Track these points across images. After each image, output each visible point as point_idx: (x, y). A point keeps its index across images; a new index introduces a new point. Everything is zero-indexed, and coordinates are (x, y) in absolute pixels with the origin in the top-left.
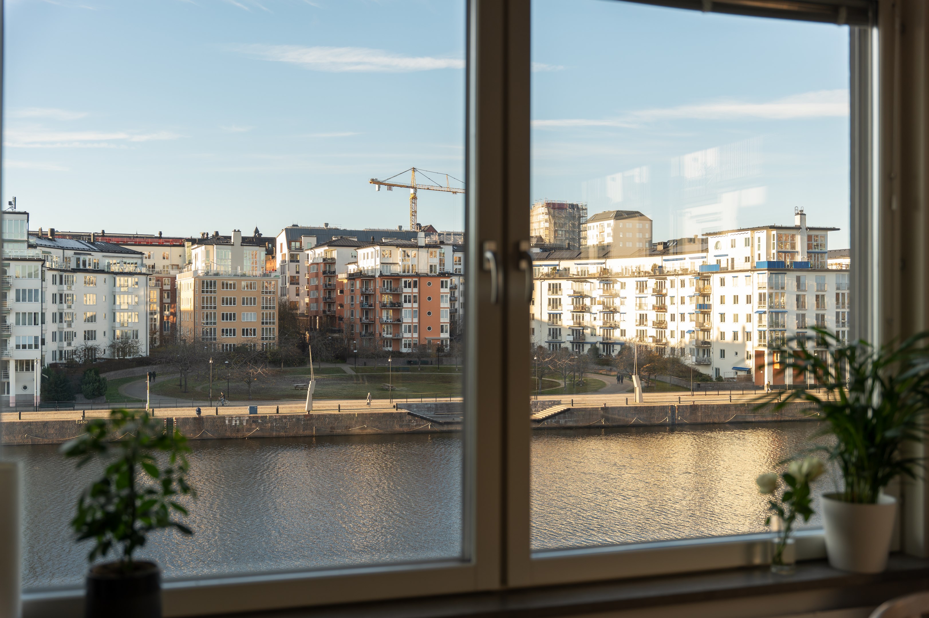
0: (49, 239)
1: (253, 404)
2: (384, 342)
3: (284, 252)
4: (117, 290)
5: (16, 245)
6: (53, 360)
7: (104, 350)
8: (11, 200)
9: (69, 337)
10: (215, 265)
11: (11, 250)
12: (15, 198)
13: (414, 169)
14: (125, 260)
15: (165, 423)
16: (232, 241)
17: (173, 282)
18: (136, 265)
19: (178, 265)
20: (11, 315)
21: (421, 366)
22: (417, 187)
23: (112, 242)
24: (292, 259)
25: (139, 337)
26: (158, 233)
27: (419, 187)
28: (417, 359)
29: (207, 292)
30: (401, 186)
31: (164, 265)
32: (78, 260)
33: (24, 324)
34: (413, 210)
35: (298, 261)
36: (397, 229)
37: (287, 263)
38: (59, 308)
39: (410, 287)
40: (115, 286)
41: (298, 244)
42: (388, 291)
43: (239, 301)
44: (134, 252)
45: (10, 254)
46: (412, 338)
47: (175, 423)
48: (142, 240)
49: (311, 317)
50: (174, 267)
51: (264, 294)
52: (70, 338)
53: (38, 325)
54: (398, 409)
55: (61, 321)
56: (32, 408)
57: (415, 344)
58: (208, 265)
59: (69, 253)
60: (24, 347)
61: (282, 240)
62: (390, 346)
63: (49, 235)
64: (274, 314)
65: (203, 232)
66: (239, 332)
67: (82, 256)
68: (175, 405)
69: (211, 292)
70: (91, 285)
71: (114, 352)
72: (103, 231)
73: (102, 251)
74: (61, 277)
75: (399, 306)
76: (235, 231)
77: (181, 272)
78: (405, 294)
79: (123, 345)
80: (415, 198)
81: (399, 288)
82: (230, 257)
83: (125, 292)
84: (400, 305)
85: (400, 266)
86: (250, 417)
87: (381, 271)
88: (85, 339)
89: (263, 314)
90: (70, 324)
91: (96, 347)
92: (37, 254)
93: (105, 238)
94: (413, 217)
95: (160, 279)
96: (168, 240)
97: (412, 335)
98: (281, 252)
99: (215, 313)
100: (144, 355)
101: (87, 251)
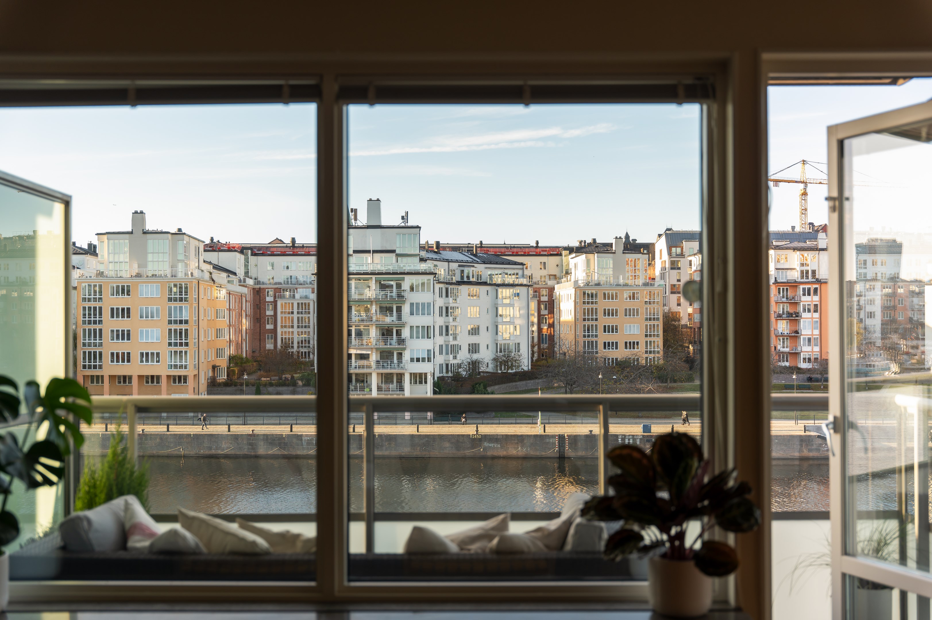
0: (435, 252)
1: (647, 422)
2: (779, 356)
3: (663, 259)
4: (499, 302)
5: (409, 259)
6: (440, 373)
7: (488, 363)
8: (404, 214)
9: (454, 350)
10: (596, 274)
11: (405, 264)
12: (407, 212)
13: (804, 162)
14: (506, 271)
15: (557, 440)
16: (614, 249)
17: (550, 293)
18: (517, 276)
19: (555, 275)
20: (406, 328)
21: (824, 383)
22: (808, 182)
23: (490, 253)
24: (673, 267)
25: (521, 351)
26: (535, 242)
27: (810, 182)
28: (819, 376)
29: (588, 303)
30: (789, 182)
31: (541, 275)
32: (462, 272)
33: (418, 337)
34: (803, 208)
35: (679, 269)
36: (790, 229)
37: (667, 270)
38: (446, 321)
39: (809, 294)
40: (497, 298)
41: (679, 250)
42: (784, 300)
43: (621, 312)
44: (515, 263)
45: (404, 268)
46: (812, 352)
47: (567, 440)
48: (519, 250)
49: (695, 329)
50: (551, 277)
51: (647, 304)
52: (456, 351)
53: (430, 338)
54: (806, 432)
55: (447, 334)
56: (425, 421)
57: (815, 359)
58: (589, 274)
59: (454, 266)
60: (418, 360)
61: (661, 246)
62: (787, 361)
63: (435, 248)
64: (658, 325)
65: (580, 239)
66: (621, 345)
67: (465, 268)
68: (564, 421)
69: (592, 303)
70: (475, 298)
71: (497, 366)
72: (481, 242)
73: (484, 263)
74: (447, 289)
75: (797, 316)
76: (616, 238)
77: (558, 283)
78: (804, 303)
79: (506, 358)
80: (805, 194)
81: (796, 297)
82: (611, 266)
83: (506, 304)
84: (797, 314)
85: (798, 271)
86: (643, 436)
87: (776, 278)
88: (469, 352)
89: (647, 325)
90: (456, 337)
91: (481, 360)
92: (429, 267)
93: (483, 249)
94: (803, 216)
95: (538, 290)
96: (545, 249)
97: (812, 349)
98: (661, 258)
99: (596, 326)
100: (526, 369)
101: (471, 263)
